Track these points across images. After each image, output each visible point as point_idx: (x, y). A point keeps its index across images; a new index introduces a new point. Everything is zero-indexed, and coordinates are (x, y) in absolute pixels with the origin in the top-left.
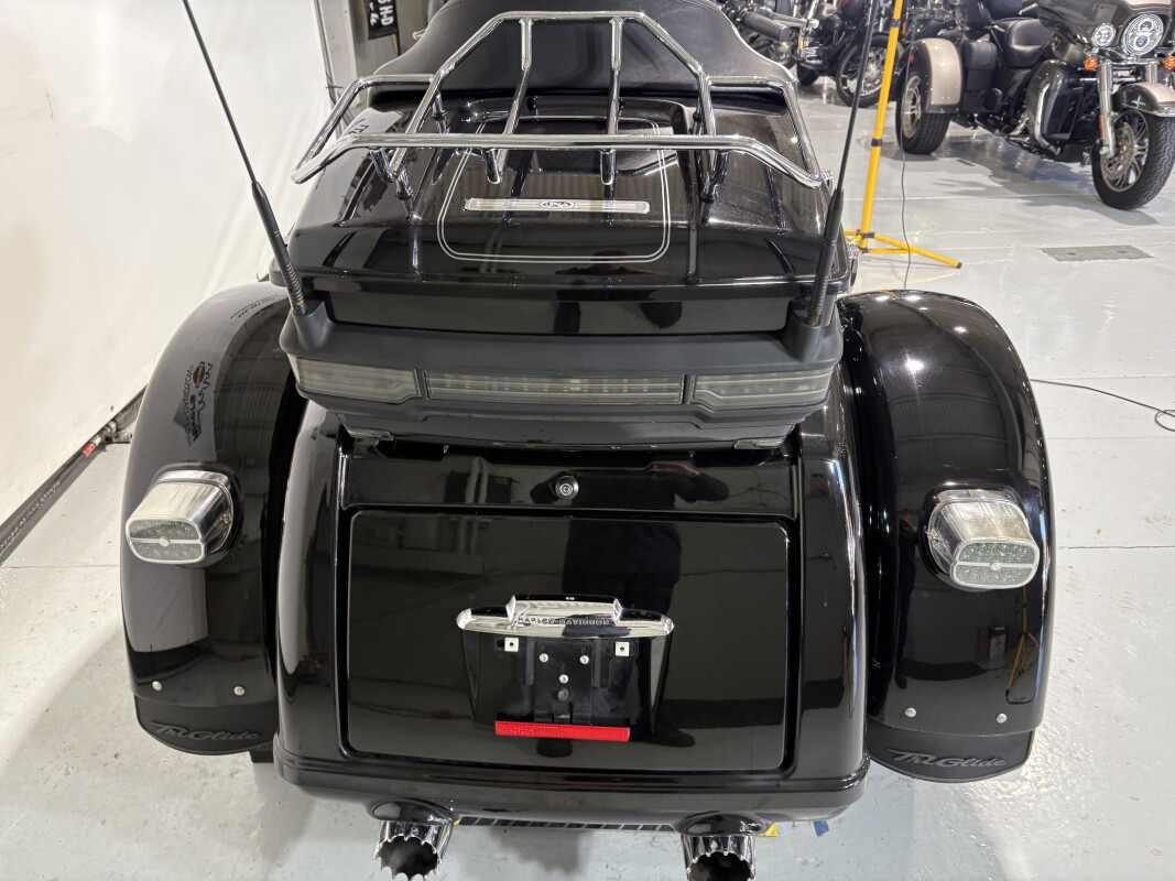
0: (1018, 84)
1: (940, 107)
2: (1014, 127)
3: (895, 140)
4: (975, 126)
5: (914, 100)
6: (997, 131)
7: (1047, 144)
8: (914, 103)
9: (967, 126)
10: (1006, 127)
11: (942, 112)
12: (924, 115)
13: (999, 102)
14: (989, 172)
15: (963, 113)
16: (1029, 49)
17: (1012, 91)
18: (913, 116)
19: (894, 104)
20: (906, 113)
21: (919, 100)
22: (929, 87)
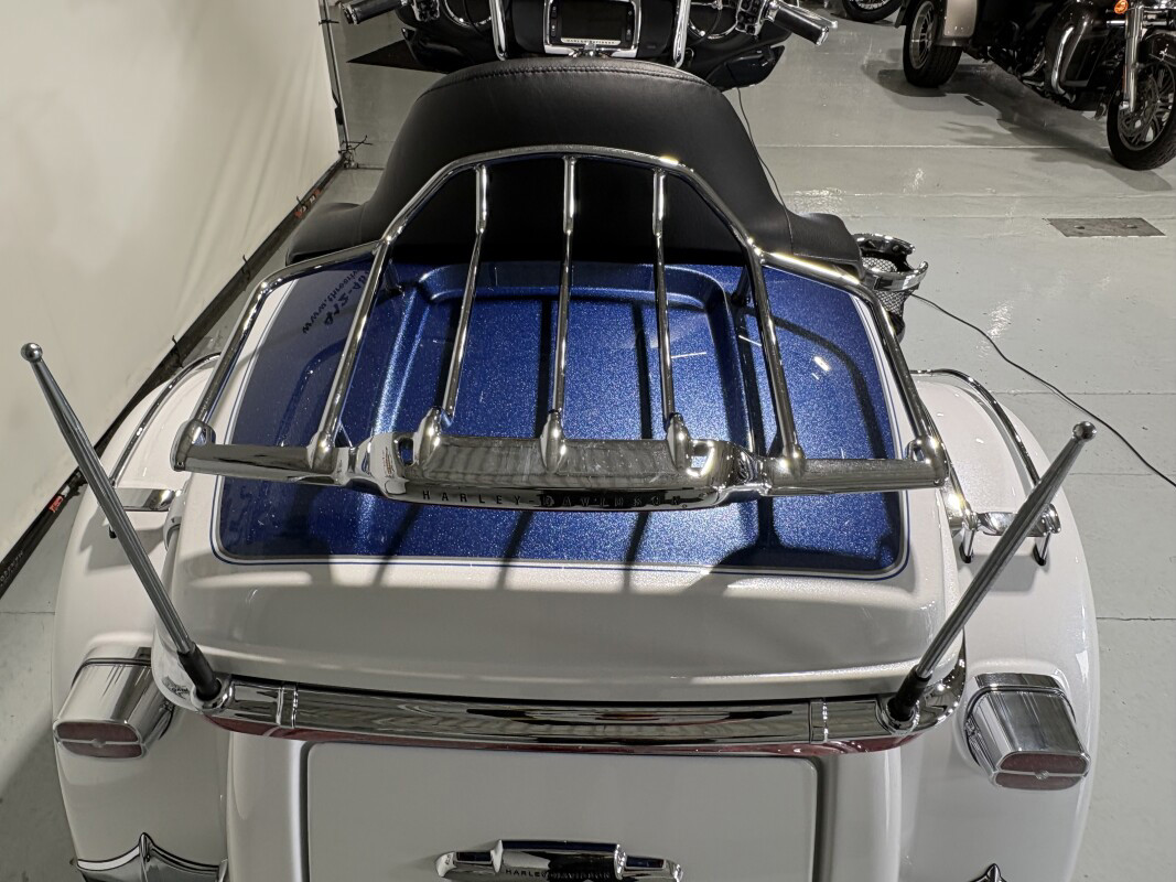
0: (1037, 18)
1: (951, 39)
2: (1029, 68)
3: (901, 66)
4: (987, 59)
5: (925, 26)
6: (1010, 68)
7: (1062, 91)
8: (924, 31)
9: (978, 58)
10: (1020, 66)
11: (954, 44)
12: (934, 47)
13: (1015, 37)
14: (996, 112)
15: (975, 44)
17: (1030, 25)
18: (922, 45)
19: (903, 28)
20: (915, 41)
21: (930, 28)
22: (943, 14)
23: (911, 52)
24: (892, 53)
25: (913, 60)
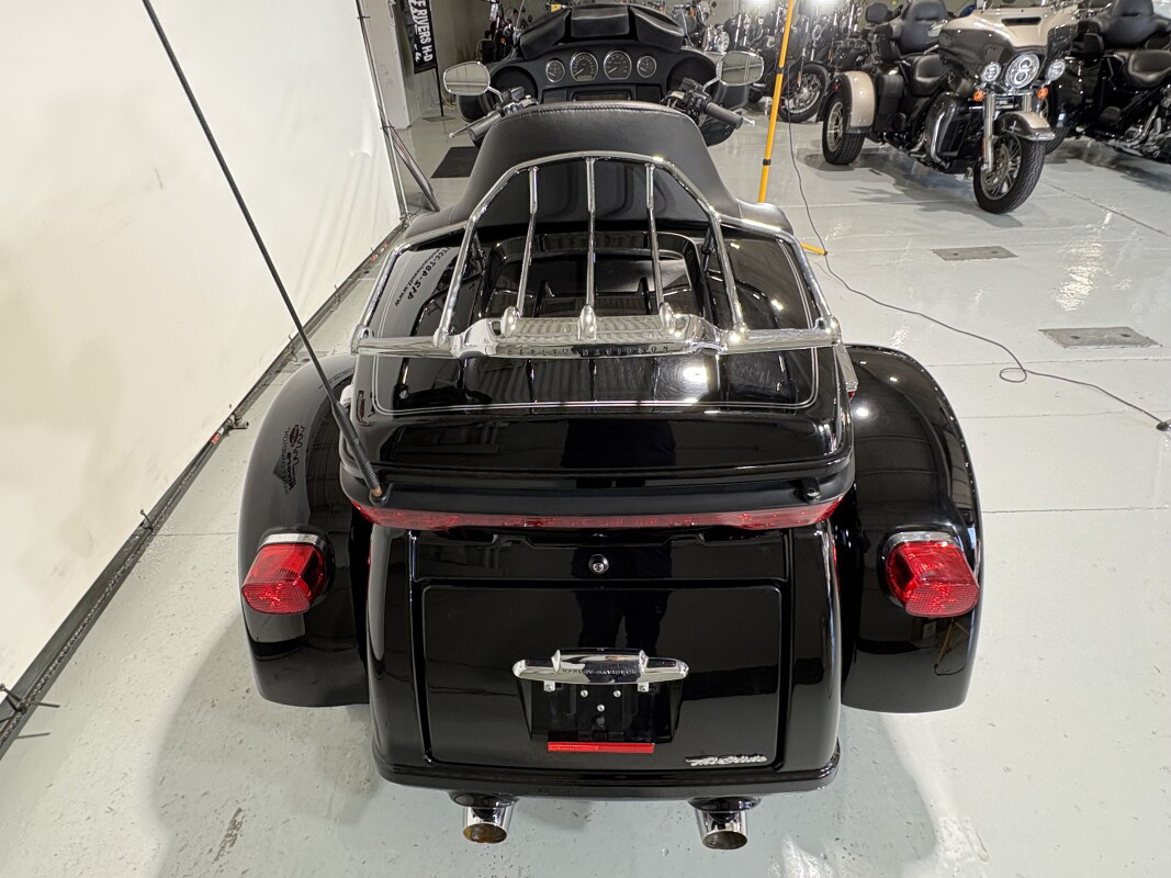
0: (920, 109)
1: (857, 128)
2: (914, 145)
3: (821, 151)
4: (884, 142)
5: (837, 121)
6: (900, 147)
7: (939, 160)
8: (837, 124)
9: (877, 142)
10: (908, 144)
11: (859, 132)
12: (844, 134)
13: (904, 125)
14: (893, 180)
15: (875, 132)
16: (929, 80)
17: (915, 115)
18: (836, 134)
19: (822, 123)
20: (831, 132)
21: (841, 121)
22: (849, 111)
23: (828, 140)
24: (814, 143)
25: (830, 145)
